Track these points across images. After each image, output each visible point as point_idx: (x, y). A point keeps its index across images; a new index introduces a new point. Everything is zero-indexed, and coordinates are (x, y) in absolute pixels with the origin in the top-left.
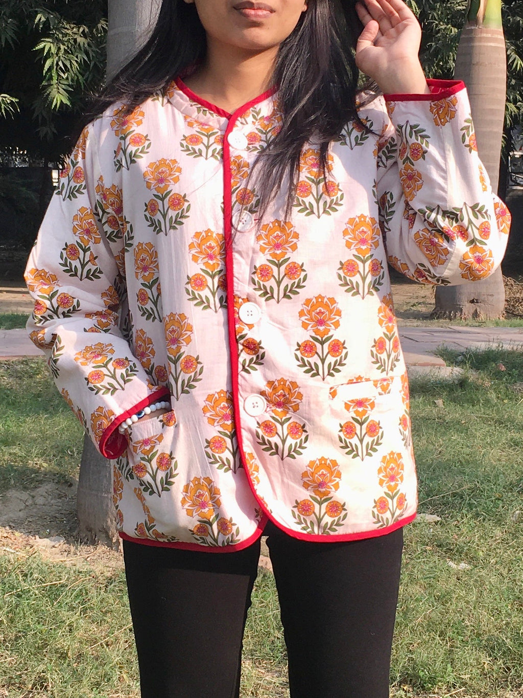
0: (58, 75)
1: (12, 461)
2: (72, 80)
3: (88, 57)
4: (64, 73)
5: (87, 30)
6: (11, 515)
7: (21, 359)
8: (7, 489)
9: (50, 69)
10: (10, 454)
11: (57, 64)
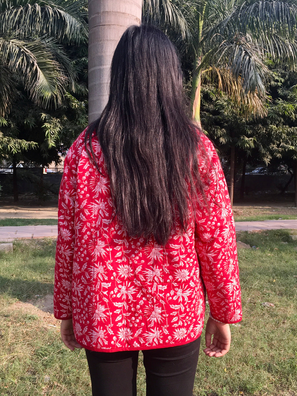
0: (51, 136)
1: (46, 281)
2: (56, 138)
3: (61, 130)
4: (53, 135)
5: (60, 121)
6: (49, 306)
7: (43, 238)
8: (46, 295)
9: (48, 134)
10: (44, 278)
11: (50, 132)
